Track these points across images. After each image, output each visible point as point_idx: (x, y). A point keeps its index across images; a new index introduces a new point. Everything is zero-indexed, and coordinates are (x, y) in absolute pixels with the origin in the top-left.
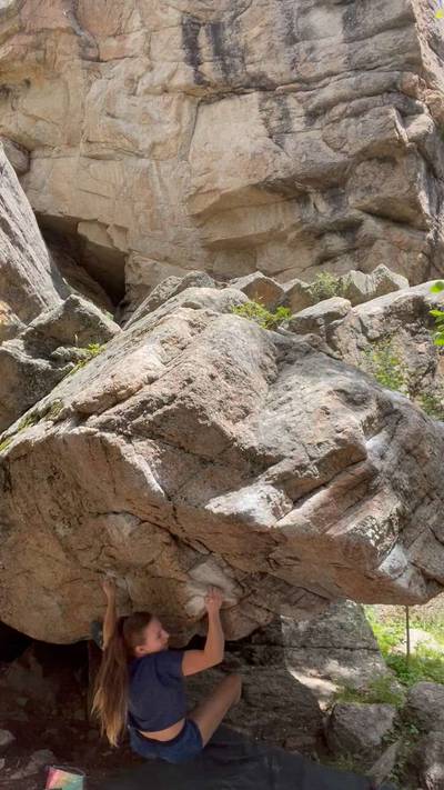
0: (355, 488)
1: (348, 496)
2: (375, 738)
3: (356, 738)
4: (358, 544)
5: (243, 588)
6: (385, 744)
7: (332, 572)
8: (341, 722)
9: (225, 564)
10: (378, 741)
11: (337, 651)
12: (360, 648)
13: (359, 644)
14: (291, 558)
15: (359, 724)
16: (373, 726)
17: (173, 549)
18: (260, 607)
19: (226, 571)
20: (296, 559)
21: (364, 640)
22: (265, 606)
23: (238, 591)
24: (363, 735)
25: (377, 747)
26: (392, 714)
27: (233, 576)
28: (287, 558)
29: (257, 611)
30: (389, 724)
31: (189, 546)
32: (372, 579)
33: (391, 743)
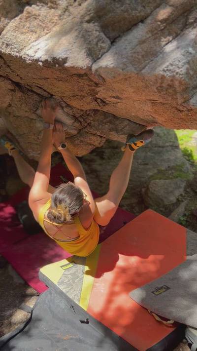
0: (173, 21)
1: (166, 32)
2: (173, 199)
3: (162, 200)
4: (172, 80)
5: (80, 121)
6: (178, 202)
7: (148, 107)
8: (153, 191)
9: (64, 105)
10: (175, 201)
11: (155, 148)
12: (168, 146)
13: (167, 144)
14: (114, 97)
15: (164, 192)
16: (172, 192)
17: (19, 94)
18: (94, 134)
19: (65, 110)
20: (118, 98)
21: (170, 141)
22: (98, 133)
23: (77, 124)
24: (166, 198)
25: (173, 204)
26: (183, 185)
27: (71, 114)
28: (111, 97)
29: (93, 138)
30: (182, 191)
31: (32, 91)
32: (182, 111)
33: (183, 201)
